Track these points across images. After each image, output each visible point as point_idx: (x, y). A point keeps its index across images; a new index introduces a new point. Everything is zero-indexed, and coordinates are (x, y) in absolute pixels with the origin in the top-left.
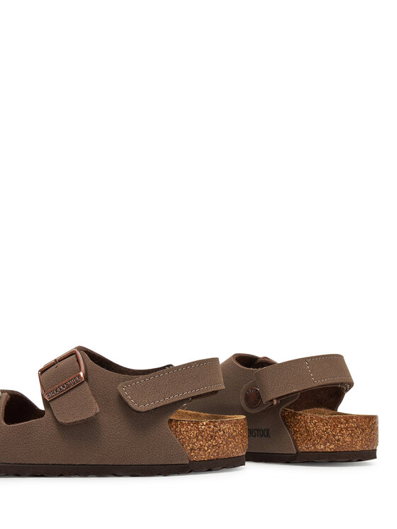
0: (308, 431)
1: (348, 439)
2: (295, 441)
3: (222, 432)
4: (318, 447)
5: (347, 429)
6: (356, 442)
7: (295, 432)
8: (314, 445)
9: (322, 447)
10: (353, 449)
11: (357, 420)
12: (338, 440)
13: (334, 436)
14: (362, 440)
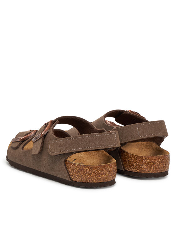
0: (129, 161)
1: (146, 168)
2: (123, 165)
3: (83, 171)
4: (132, 169)
5: (145, 162)
6: (150, 169)
7: (124, 160)
8: (131, 168)
9: (134, 170)
10: (149, 172)
11: (151, 158)
12: (141, 168)
13: (139, 165)
14: (153, 168)
